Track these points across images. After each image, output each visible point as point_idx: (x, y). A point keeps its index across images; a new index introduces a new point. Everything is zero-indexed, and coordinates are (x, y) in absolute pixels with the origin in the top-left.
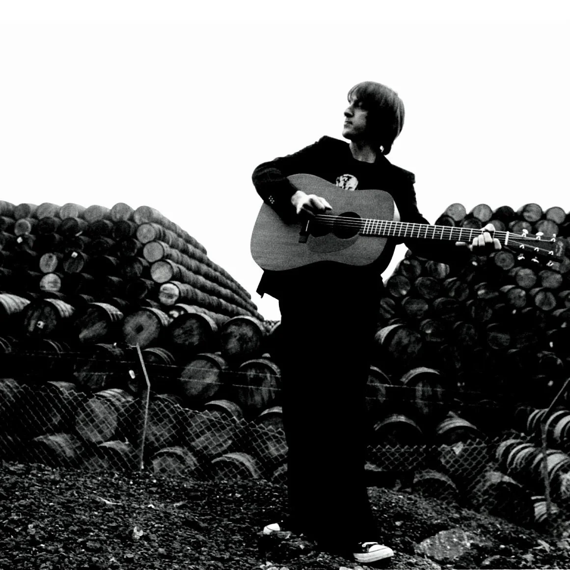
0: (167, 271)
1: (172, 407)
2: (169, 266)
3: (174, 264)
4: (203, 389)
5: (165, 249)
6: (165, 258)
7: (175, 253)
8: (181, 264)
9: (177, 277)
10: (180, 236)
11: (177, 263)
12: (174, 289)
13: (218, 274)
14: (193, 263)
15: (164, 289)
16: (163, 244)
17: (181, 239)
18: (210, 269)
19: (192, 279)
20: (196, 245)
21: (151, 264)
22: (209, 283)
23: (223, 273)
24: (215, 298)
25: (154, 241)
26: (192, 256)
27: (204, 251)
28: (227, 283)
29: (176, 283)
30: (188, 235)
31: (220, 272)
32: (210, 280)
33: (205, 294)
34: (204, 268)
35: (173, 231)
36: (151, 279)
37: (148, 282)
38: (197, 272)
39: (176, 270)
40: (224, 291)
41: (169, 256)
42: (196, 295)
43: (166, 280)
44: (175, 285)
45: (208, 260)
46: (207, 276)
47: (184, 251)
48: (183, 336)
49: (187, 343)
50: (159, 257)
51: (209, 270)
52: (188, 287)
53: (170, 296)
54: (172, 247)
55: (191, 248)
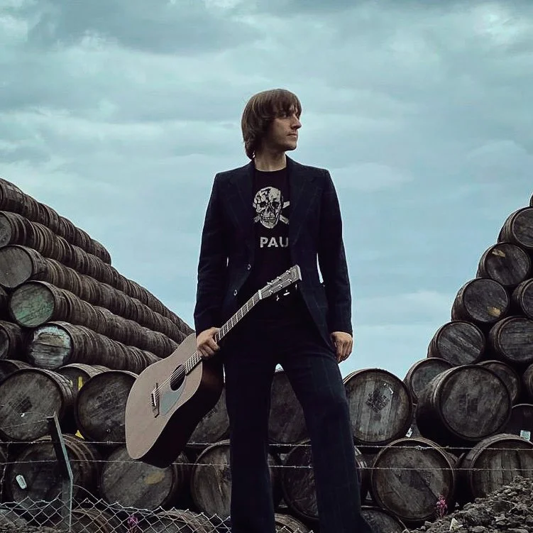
0: (44, 302)
1: (109, 506)
2: (47, 293)
3: (54, 289)
4: (144, 494)
5: (34, 259)
6: (37, 278)
7: (52, 265)
8: (67, 287)
9: (62, 314)
10: (57, 231)
11: (59, 285)
12: (61, 335)
13: (136, 301)
14: (88, 283)
15: (40, 338)
16: (29, 250)
17: (59, 238)
18: (119, 292)
19: (90, 315)
20: (89, 246)
21: (10, 292)
22: (120, 321)
23: (145, 297)
24: (135, 349)
25: (10, 246)
26: (84, 270)
27: (105, 257)
28: (155, 317)
29: (63, 324)
30: (71, 226)
31: (139, 298)
32: (122, 315)
33: (117, 343)
34: (109, 290)
35: (41, 222)
36: (13, 320)
37: (9, 327)
38: (97, 300)
39: (58, 299)
40: (150, 334)
41: (44, 274)
42: (101, 344)
43: (42, 321)
44: (60, 327)
45: (115, 272)
46: (115, 307)
47: (69, 261)
48: (102, 411)
49: (109, 422)
50: (24, 277)
51: (117, 294)
52: (85, 330)
53: (54, 350)
54: (45, 254)
55: (80, 252)
